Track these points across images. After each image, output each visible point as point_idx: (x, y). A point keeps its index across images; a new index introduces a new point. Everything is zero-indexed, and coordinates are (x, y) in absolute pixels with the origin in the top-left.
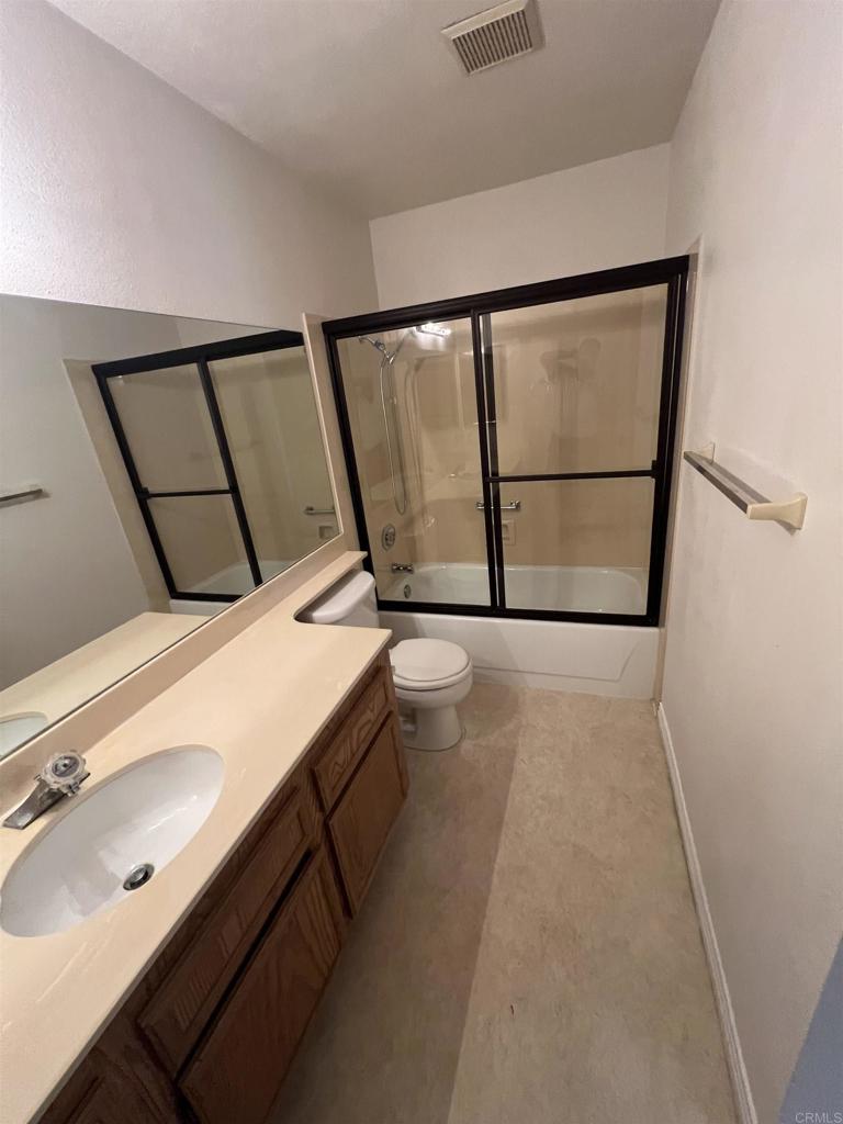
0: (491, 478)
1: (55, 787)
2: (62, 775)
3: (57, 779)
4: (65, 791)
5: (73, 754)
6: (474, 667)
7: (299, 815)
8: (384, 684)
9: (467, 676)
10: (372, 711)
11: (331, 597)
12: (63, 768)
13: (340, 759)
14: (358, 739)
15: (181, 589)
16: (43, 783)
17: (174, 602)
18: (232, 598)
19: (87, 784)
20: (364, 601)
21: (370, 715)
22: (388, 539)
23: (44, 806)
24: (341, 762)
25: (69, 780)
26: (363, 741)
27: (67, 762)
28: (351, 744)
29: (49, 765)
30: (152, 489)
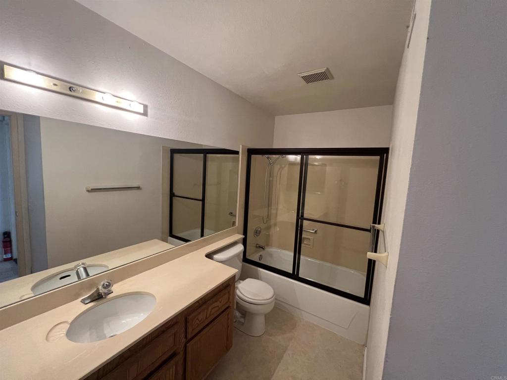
0: (300, 217)
1: (101, 291)
2: (104, 288)
3: (103, 290)
4: (103, 294)
5: (110, 282)
6: (276, 299)
7: (175, 334)
8: (229, 292)
9: (272, 302)
10: (220, 302)
11: (224, 251)
12: (105, 286)
13: (200, 317)
14: (211, 312)
15: (174, 233)
16: (98, 289)
17: (170, 238)
18: (186, 241)
19: (111, 296)
20: (237, 255)
21: (219, 304)
22: (257, 233)
23: (95, 299)
24: (200, 319)
25: (106, 291)
26: (213, 314)
27: (107, 284)
28: (207, 312)
29: (102, 283)
30: (176, 194)
